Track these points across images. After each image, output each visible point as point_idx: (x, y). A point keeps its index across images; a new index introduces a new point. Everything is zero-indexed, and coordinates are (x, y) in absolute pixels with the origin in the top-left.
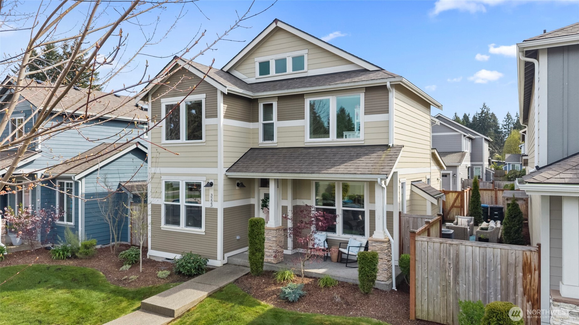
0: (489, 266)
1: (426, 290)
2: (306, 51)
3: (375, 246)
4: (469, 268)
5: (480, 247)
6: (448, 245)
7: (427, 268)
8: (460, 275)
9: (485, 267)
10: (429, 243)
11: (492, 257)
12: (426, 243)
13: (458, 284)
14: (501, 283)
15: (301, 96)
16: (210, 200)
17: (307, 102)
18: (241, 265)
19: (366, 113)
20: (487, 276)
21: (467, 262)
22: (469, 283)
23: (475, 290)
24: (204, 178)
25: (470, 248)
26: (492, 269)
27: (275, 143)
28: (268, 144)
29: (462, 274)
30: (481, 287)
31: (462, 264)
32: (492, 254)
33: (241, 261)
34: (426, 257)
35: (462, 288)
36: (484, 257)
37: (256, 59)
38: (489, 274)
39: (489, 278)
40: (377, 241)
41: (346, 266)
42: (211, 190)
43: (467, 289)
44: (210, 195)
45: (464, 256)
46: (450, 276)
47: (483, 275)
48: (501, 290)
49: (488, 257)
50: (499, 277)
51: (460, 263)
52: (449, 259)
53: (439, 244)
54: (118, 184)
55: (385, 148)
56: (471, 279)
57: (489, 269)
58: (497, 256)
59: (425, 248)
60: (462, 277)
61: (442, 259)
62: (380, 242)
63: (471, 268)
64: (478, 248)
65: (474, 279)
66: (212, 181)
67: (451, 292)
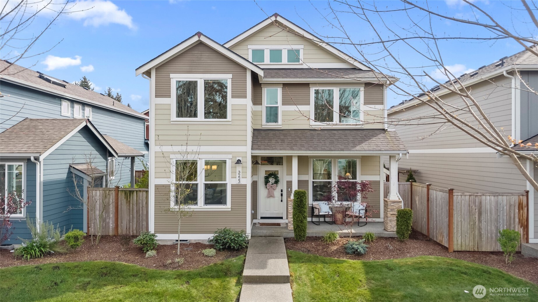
0: (500, 208)
1: (460, 229)
2: (302, 47)
3: (393, 206)
4: (488, 211)
5: (494, 196)
6: (474, 196)
7: (460, 214)
8: (482, 216)
9: (497, 208)
10: (462, 196)
11: (501, 201)
12: (460, 196)
13: (481, 222)
14: (507, 218)
15: (307, 85)
16: (237, 177)
17: (312, 90)
18: (268, 235)
19: (366, 103)
20: (499, 214)
21: (486, 206)
22: (488, 221)
23: (491, 225)
24: (230, 156)
25: (489, 197)
26: (502, 209)
27: (281, 124)
28: (272, 125)
29: (483, 216)
30: (495, 222)
31: (483, 208)
32: (501, 199)
33: (267, 232)
34: (460, 206)
35: (483, 224)
36: (497, 202)
37: (249, 47)
38: (500, 213)
39: (500, 215)
40: (394, 202)
41: (358, 226)
42: (239, 168)
43: (486, 225)
44: (237, 172)
45: (485, 203)
46: (475, 218)
47: (496, 214)
48: (507, 222)
49: (499, 202)
50: (506, 214)
51: (482, 208)
52: (475, 206)
53: (469, 196)
54: (68, 166)
55: (383, 132)
56: (489, 217)
57: (500, 209)
58: (504, 201)
59: (459, 200)
60: (484, 217)
61: (470, 207)
62: (397, 202)
63: (489, 210)
64: (493, 197)
65: (491, 217)
66: (240, 159)
67: (477, 229)
